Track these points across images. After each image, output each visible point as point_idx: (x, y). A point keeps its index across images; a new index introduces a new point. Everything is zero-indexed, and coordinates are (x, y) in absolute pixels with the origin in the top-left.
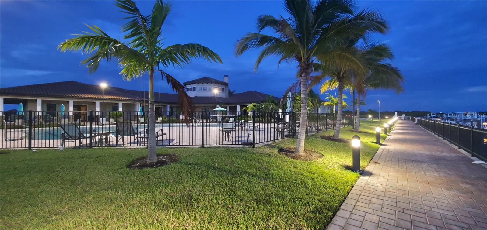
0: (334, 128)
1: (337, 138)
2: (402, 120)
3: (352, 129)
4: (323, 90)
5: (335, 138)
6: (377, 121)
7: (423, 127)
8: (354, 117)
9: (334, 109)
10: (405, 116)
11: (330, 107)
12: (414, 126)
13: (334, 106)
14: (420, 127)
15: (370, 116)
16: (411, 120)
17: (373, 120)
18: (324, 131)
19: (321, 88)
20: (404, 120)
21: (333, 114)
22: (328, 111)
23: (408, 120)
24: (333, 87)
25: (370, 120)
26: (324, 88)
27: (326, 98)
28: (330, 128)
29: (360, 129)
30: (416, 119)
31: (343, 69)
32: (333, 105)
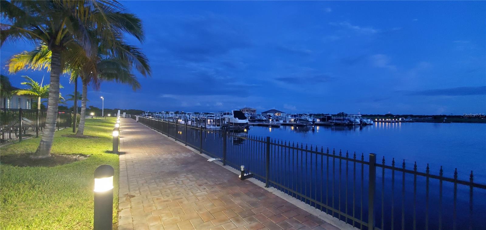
0: (37, 133)
1: (44, 157)
2: (123, 117)
3: (72, 133)
4: (13, 67)
5: (40, 157)
6: (101, 120)
7: (145, 125)
8: (75, 115)
9: (39, 103)
10: (126, 114)
11: (32, 99)
12: (136, 124)
13: (40, 98)
14: (142, 125)
15: (92, 114)
16: (131, 118)
17: (97, 118)
18: (14, 142)
19: (11, 62)
20: (125, 117)
21: (38, 110)
22: (28, 106)
23: (129, 118)
24: (37, 66)
25: (92, 118)
26: (17, 65)
27: (22, 83)
28: (30, 135)
29: (86, 132)
30: (137, 117)
31: (64, 30)
32: (38, 96)
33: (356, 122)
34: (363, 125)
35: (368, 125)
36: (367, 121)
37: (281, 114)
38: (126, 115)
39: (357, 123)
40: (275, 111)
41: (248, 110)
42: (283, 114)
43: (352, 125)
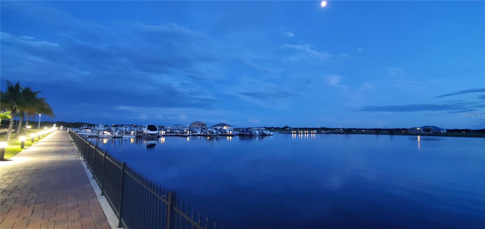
2: (60, 130)
15: (29, 127)
20: (62, 130)
34: (263, 135)
35: (268, 135)
36: (267, 133)
37: (229, 127)
38: (63, 128)
39: (257, 134)
40: (224, 125)
41: (199, 123)
42: (231, 127)
43: (252, 135)
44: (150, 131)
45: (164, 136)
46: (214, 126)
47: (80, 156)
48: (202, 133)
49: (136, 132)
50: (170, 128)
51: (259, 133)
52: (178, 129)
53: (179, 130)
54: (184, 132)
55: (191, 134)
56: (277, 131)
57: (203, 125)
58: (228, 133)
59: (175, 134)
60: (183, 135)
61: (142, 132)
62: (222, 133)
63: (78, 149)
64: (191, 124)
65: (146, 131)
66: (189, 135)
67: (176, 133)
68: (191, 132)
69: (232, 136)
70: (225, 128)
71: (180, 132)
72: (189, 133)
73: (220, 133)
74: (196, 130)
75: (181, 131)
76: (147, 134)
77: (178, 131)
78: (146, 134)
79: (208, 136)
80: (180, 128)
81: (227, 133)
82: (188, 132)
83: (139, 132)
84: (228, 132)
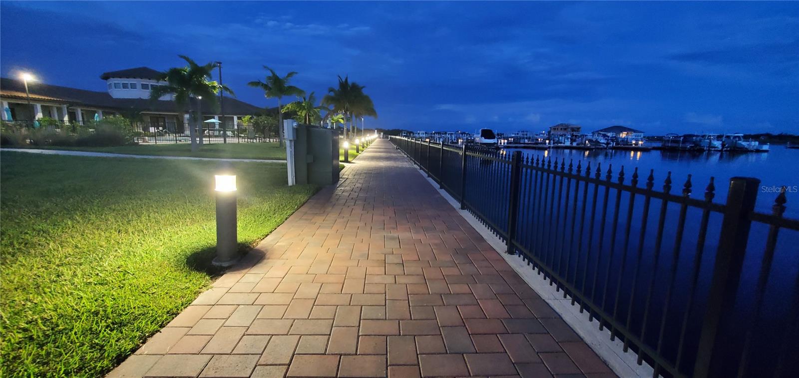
2: (380, 138)
33: (712, 145)
34: (736, 151)
35: (752, 151)
36: (749, 146)
37: (634, 134)
38: (383, 136)
39: (716, 147)
40: (621, 129)
41: (565, 128)
42: (637, 134)
43: (701, 151)
44: (485, 138)
45: (505, 147)
46: (601, 131)
47: (414, 163)
48: (575, 144)
49: (465, 140)
50: (513, 135)
51: (723, 145)
52: (527, 138)
53: (529, 138)
54: (537, 142)
55: (552, 145)
56: (785, 143)
57: (573, 130)
58: (634, 145)
59: (523, 145)
60: (537, 146)
61: (473, 141)
62: (617, 144)
63: (408, 156)
64: (550, 129)
65: (479, 139)
66: (549, 147)
67: (524, 143)
68: (552, 141)
69: (642, 150)
70: (623, 135)
71: (530, 142)
72: (549, 143)
73: (614, 145)
74: (561, 138)
75: (533, 140)
76: (481, 143)
77: (526, 141)
78: (478, 143)
79: (587, 150)
80: (531, 136)
81: (632, 145)
82: (547, 141)
83: (469, 141)
84: (634, 142)
